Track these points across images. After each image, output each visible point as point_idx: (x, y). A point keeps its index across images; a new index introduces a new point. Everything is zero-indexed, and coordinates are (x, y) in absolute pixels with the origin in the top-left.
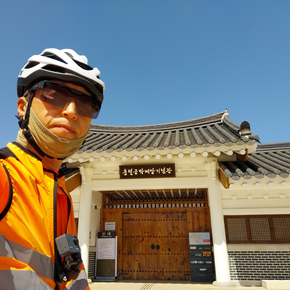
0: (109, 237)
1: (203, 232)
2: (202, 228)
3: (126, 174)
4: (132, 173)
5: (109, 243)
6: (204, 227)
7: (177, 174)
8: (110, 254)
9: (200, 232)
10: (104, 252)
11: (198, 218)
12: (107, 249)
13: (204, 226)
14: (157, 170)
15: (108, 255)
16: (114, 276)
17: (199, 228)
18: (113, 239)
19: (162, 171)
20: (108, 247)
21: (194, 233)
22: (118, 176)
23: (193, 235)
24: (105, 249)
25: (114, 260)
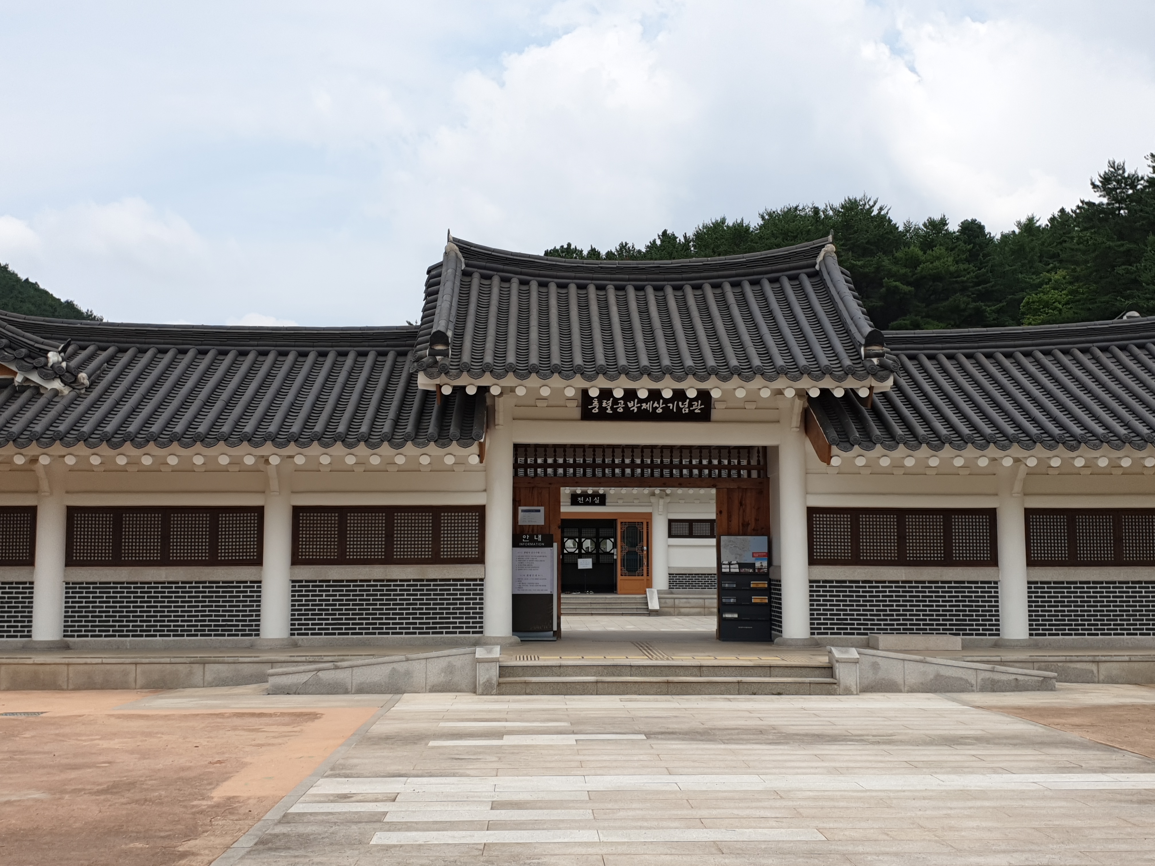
0: (539, 544)
1: (751, 535)
2: (748, 524)
3: (596, 411)
4: (612, 408)
5: (539, 559)
6: (752, 525)
7: (715, 414)
8: (541, 582)
9: (744, 534)
10: (526, 577)
11: (741, 504)
12: (534, 572)
13: (753, 520)
14: (671, 405)
15: (537, 585)
16: (551, 629)
17: (743, 525)
18: (547, 550)
19: (681, 406)
20: (536, 568)
21: (733, 538)
22: (577, 413)
23: (730, 541)
24: (529, 572)
25: (551, 596)
